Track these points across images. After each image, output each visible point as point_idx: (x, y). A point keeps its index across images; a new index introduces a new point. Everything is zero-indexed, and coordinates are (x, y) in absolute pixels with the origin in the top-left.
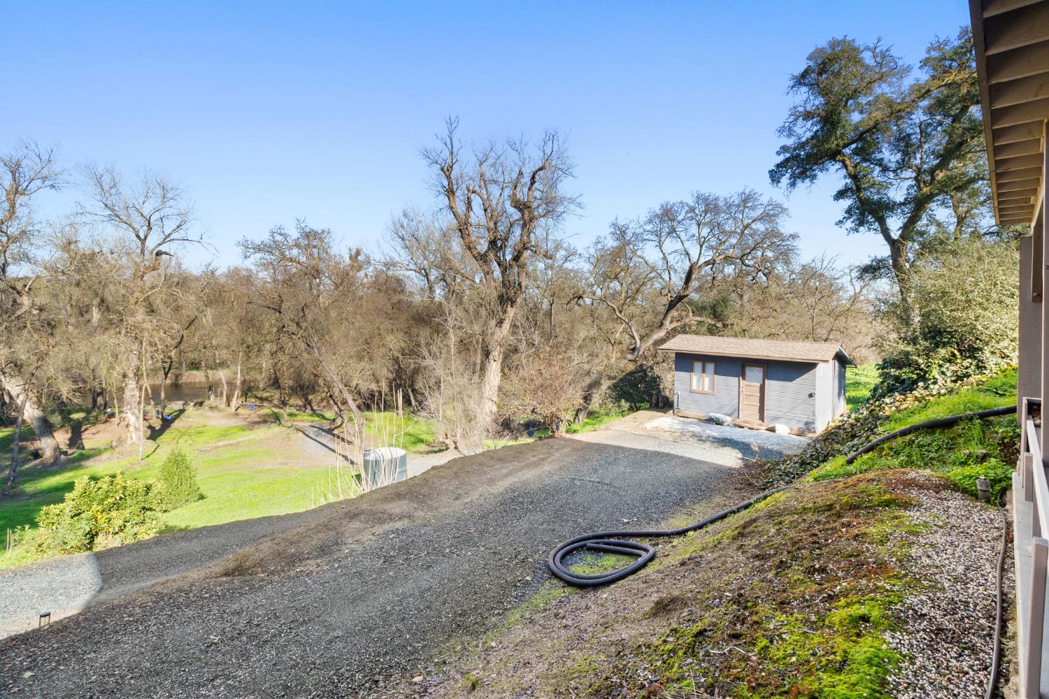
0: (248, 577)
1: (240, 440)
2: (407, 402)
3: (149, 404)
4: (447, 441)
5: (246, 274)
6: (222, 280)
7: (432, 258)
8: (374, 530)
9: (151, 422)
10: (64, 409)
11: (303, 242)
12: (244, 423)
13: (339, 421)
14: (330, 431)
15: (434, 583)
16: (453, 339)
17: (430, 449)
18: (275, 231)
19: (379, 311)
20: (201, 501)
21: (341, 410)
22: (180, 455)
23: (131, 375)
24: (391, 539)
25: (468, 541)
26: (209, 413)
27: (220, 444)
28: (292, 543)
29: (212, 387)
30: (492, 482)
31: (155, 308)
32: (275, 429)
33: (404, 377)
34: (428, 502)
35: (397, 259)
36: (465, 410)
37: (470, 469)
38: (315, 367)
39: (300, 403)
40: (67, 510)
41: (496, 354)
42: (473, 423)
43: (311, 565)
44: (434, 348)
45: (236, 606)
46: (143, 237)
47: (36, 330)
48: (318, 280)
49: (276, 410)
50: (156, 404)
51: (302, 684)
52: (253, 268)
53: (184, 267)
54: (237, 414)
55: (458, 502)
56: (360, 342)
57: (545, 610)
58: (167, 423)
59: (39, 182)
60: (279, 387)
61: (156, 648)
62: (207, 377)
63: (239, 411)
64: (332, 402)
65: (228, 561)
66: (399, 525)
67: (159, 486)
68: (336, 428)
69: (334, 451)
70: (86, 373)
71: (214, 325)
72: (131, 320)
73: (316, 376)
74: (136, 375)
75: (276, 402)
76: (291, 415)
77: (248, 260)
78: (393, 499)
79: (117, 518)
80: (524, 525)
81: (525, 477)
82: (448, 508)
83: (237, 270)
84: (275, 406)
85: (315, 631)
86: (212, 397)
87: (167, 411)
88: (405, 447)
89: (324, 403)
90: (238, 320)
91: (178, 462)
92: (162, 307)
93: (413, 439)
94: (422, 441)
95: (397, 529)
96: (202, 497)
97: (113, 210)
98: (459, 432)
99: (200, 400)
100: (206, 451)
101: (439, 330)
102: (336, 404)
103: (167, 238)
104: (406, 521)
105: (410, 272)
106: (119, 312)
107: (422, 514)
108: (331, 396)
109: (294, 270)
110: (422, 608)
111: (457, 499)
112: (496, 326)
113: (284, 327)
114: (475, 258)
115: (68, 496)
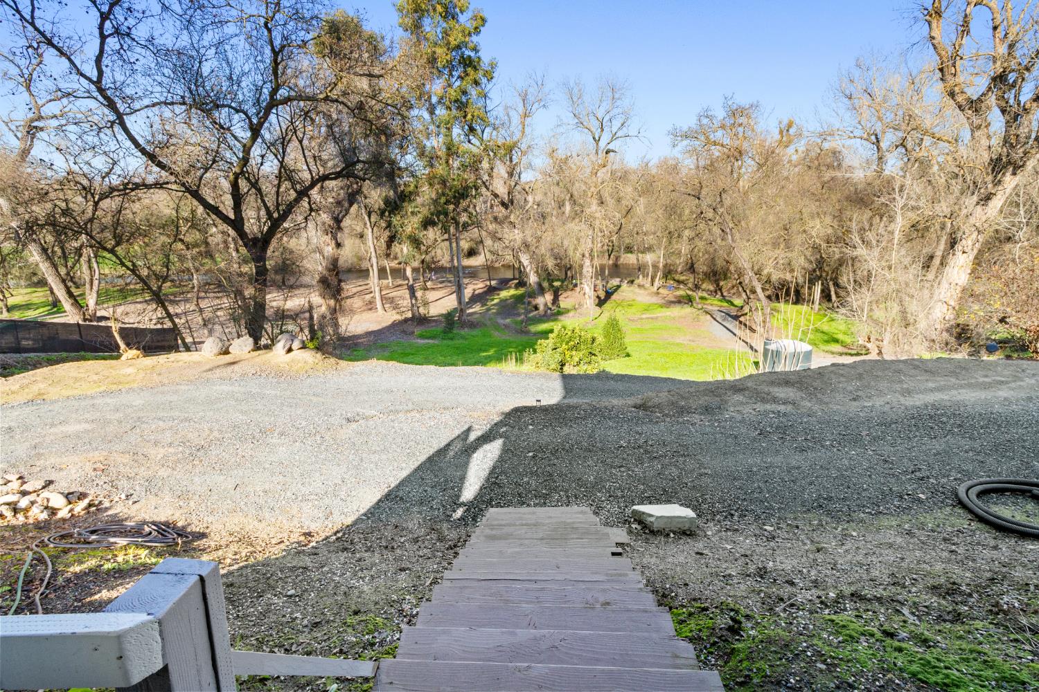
0: (649, 413)
1: (659, 315)
2: (826, 296)
3: (598, 279)
4: (869, 345)
5: (674, 163)
6: (654, 171)
7: (889, 117)
8: (755, 407)
9: (599, 293)
10: (549, 277)
11: (728, 122)
12: (663, 301)
13: (746, 309)
14: (736, 318)
15: (805, 466)
16: (900, 224)
17: (846, 350)
18: (702, 114)
19: (804, 192)
20: (627, 358)
21: (749, 298)
22: (615, 320)
23: (587, 255)
24: (771, 418)
25: (856, 440)
26: (637, 290)
27: (644, 316)
28: (683, 398)
29: (641, 268)
30: (908, 392)
31: (604, 200)
32: (687, 310)
33: (826, 269)
34: (819, 396)
35: (837, 125)
36: (904, 312)
37: (880, 373)
38: (729, 254)
39: (712, 288)
40: (550, 345)
41: (970, 244)
42: (911, 328)
43: (696, 418)
44: (870, 236)
45: (639, 429)
46: (597, 139)
47: (536, 220)
48: (740, 162)
49: (690, 293)
50: (603, 280)
51: (676, 493)
52: (680, 156)
53: (625, 162)
54: (658, 293)
55: (855, 403)
56: (777, 228)
57: (933, 531)
58: (609, 295)
59: (536, 105)
60: (693, 272)
61: (590, 437)
62: (638, 260)
63: (661, 290)
64: (741, 289)
65: (637, 400)
66: (782, 408)
67: (600, 339)
68: (743, 315)
69: (735, 335)
70: (562, 253)
71: (646, 213)
72: (588, 211)
73: (727, 262)
74: (590, 255)
75: (690, 285)
76: (702, 298)
77: (676, 148)
78: (779, 385)
79: (577, 356)
80: (938, 445)
81: (959, 398)
82: (841, 405)
83: (666, 161)
84: (690, 289)
85: (690, 464)
86: (641, 277)
87: (609, 285)
88: (814, 344)
89: (734, 290)
90: (664, 208)
91: (613, 327)
92: (608, 199)
93: (826, 338)
94: (836, 341)
95: (779, 412)
96: (628, 355)
97: (578, 118)
98: (887, 337)
99: (631, 279)
100: (633, 320)
101: (883, 213)
102: (745, 291)
103: (614, 137)
104: (789, 408)
105: (853, 141)
106: (581, 205)
107: (809, 405)
108: (740, 283)
109: (717, 154)
110: (787, 480)
111: (854, 400)
112: (978, 203)
113: (702, 213)
114: (960, 107)
115: (551, 335)
